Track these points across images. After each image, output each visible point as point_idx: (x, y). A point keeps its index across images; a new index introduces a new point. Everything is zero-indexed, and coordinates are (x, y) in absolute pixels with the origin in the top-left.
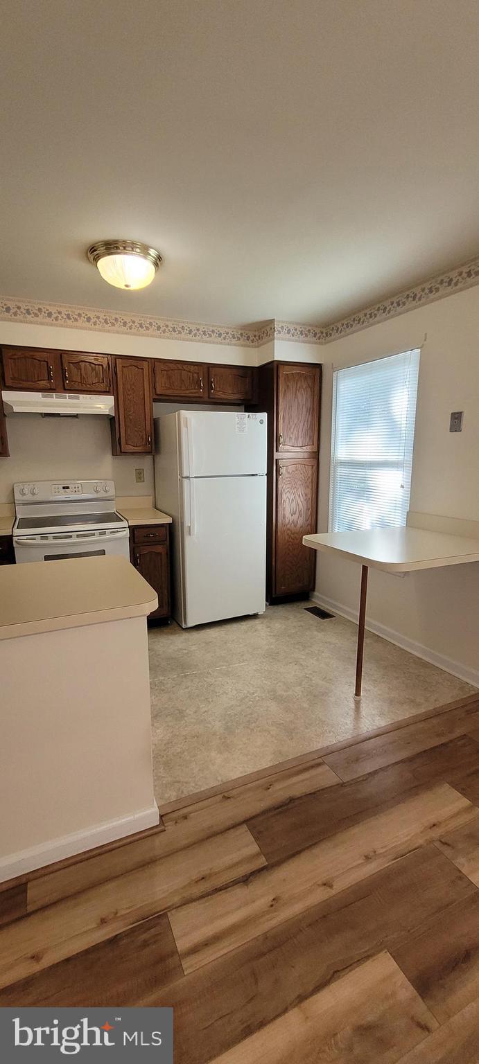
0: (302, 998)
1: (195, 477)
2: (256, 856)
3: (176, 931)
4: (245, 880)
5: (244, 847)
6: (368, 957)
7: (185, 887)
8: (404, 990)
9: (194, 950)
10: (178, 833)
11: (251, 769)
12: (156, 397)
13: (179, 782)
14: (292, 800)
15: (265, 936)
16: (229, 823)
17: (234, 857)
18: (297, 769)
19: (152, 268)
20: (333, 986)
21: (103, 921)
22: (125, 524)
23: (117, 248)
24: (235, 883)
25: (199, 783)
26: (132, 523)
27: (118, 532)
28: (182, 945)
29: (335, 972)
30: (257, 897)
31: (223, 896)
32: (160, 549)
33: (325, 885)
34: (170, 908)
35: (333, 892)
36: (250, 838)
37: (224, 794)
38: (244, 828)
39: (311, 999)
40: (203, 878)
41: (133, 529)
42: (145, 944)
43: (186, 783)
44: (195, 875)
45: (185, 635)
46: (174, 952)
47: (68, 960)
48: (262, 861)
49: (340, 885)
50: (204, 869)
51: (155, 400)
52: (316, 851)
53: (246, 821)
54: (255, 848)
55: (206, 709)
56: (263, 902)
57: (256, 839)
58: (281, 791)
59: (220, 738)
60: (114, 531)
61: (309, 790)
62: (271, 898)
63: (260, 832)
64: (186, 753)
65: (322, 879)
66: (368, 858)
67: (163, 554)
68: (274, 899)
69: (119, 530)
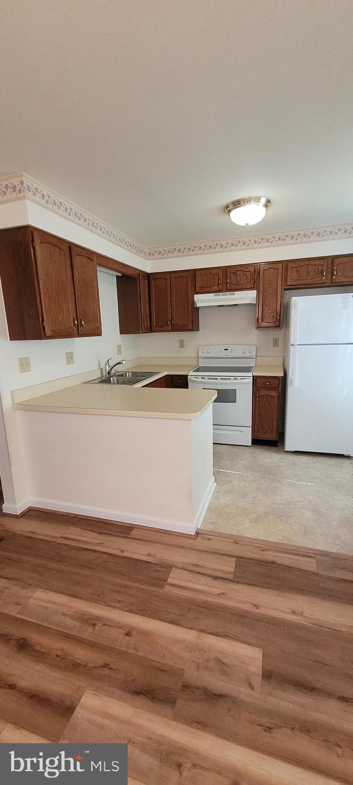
0: (202, 631)
1: (298, 345)
2: (231, 573)
3: (171, 575)
4: (215, 578)
5: (229, 566)
6: (249, 644)
7: (187, 563)
8: (256, 667)
9: (173, 585)
10: (200, 543)
11: (261, 537)
12: (286, 287)
13: (218, 524)
14: (273, 563)
15: (206, 602)
16: (230, 553)
17: (218, 567)
18: (294, 552)
19: (264, 209)
20: (220, 639)
21: (149, 555)
22: (250, 374)
24: (210, 576)
25: (228, 530)
26: (256, 374)
27: (245, 379)
28: (170, 580)
29: (227, 636)
30: (217, 587)
31: (200, 577)
32: (273, 393)
33: (254, 605)
34: (176, 567)
35: (256, 611)
36: (234, 565)
37: (236, 540)
38: (235, 559)
39: (205, 634)
40: (197, 565)
41: (255, 379)
42: (157, 571)
43: (221, 526)
44: (195, 562)
46: (166, 581)
47: (130, 558)
48: (231, 577)
49: (261, 611)
50: (201, 563)
51: (285, 290)
52: (265, 590)
53: (236, 557)
54: (232, 570)
55: (261, 499)
56: (216, 591)
57: (236, 567)
58: (269, 556)
59: (257, 516)
60: (243, 378)
61: (290, 565)
62: (222, 592)
63: (240, 565)
64: (232, 514)
65: (256, 603)
66: (294, 612)
67: (275, 398)
68: (222, 593)
69: (246, 378)
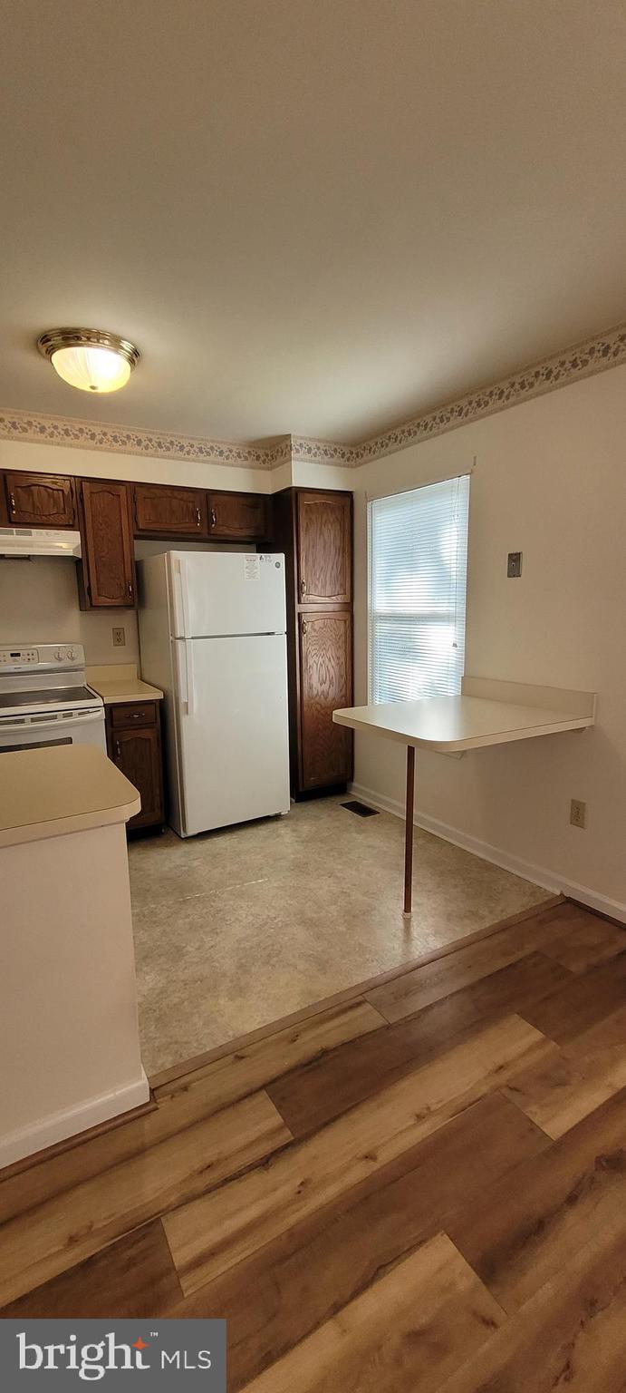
0: (337, 1308)
1: (192, 638)
2: (278, 1130)
3: (173, 1241)
4: (265, 1163)
5: (264, 1119)
6: (421, 1243)
7: (184, 1181)
8: (464, 1277)
9: (199, 1262)
10: (173, 1112)
11: (272, 1018)
12: (138, 533)
13: (176, 1042)
14: (325, 1052)
15: (291, 1233)
16: (244, 1090)
17: (253, 1133)
18: (336, 1009)
19: (127, 366)
20: (376, 1287)
21: (73, 1240)
22: (99, 702)
23: (79, 338)
24: (251, 1168)
25: (203, 1042)
26: (110, 700)
27: (89, 712)
28: (180, 1258)
29: (380, 1268)
30: (284, 1178)
31: (236, 1187)
32: (148, 734)
33: (367, 1157)
34: (164, 1211)
35: (376, 1166)
36: (273, 1108)
37: (237, 1053)
38: (264, 1094)
39: (354, 1304)
40: (209, 1166)
41: (110, 709)
42: (132, 1263)
43: (186, 1043)
44: (197, 1165)
45: (185, 848)
46: (171, 1268)
48: (287, 1136)
49: (386, 1156)
50: (211, 1155)
51: (136, 537)
52: (355, 1115)
53: (263, 1087)
54: (277, 1120)
55: (213, 943)
56: (286, 1190)
57: (279, 1107)
58: (311, 1043)
59: (232, 981)
60: (84, 711)
61: (346, 1038)
62: (299, 1183)
63: (283, 1099)
64: (186, 1003)
65: (363, 1150)
66: (420, 1118)
67: (152, 741)
68: (302, 1184)
69: (91, 710)
